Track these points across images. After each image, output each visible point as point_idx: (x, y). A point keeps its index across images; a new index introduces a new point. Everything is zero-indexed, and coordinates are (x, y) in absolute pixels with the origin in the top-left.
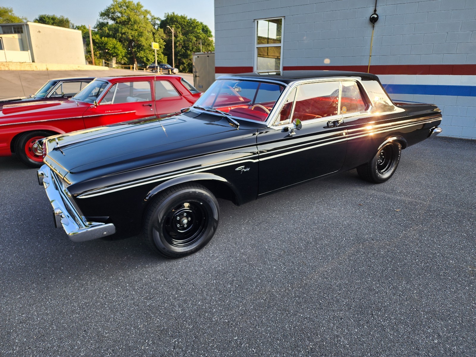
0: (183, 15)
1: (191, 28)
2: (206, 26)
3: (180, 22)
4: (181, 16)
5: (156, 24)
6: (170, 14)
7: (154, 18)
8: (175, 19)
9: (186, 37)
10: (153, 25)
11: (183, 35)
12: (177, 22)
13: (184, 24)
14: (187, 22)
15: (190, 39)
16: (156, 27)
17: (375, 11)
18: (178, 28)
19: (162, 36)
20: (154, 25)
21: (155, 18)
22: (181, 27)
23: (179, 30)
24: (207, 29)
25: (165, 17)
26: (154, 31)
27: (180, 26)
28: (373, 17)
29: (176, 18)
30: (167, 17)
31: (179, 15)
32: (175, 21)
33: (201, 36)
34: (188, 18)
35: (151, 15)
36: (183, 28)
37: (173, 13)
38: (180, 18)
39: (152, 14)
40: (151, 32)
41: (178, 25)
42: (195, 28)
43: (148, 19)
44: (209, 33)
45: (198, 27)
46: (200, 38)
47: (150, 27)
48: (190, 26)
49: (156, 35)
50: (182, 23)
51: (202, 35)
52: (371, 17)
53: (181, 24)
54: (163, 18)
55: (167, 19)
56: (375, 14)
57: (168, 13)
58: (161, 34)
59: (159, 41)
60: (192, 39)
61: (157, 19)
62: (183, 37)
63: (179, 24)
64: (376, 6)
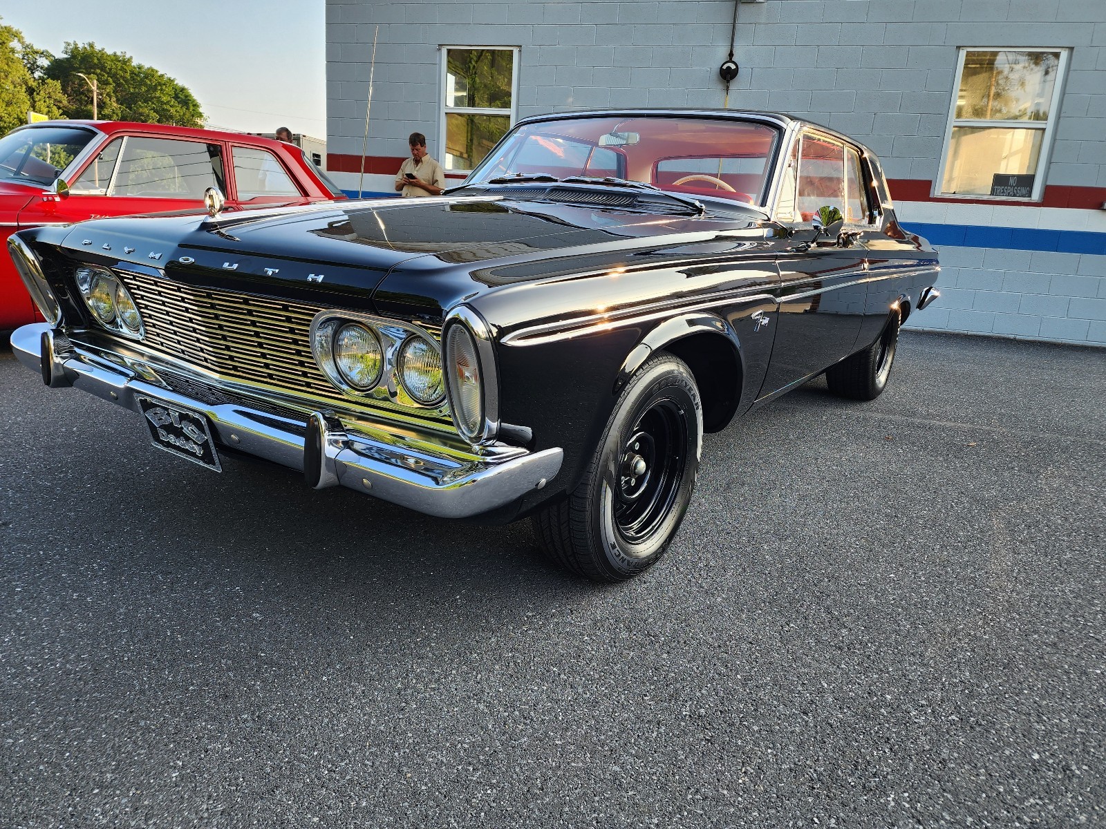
0: (119, 54)
1: (144, 89)
2: (183, 90)
3: (110, 69)
4: (115, 55)
5: (38, 66)
6: (80, 46)
7: (30, 52)
8: (96, 61)
9: (130, 109)
10: (29, 69)
11: (122, 104)
12: (103, 68)
13: (121, 76)
14: (132, 73)
15: (141, 114)
16: (37, 74)
17: (731, 55)
18: (107, 83)
19: (55, 100)
20: (32, 69)
21: (37, 53)
22: (114, 82)
23: (109, 89)
24: (186, 96)
25: (66, 53)
26: (32, 83)
27: (110, 80)
28: (729, 68)
29: (98, 59)
30: (72, 52)
31: (109, 51)
32: (95, 66)
33: (172, 110)
34: (134, 63)
35: (23, 43)
36: (118, 85)
37: (91, 46)
38: (112, 61)
39: (28, 41)
40: (24, 87)
41: (106, 75)
42: (155, 89)
43: (13, 51)
44: (191, 108)
45: (164, 87)
46: (171, 117)
47: (20, 72)
48: (142, 83)
49: (38, 94)
50: (116, 74)
51: (176, 110)
52: (724, 67)
53: (114, 76)
54: (60, 55)
55: (74, 56)
56: (730, 61)
57: (76, 44)
58: (52, 94)
59: (49, 112)
60: (148, 116)
61: (42, 53)
62: (120, 108)
63: (107, 73)
64: (732, 45)
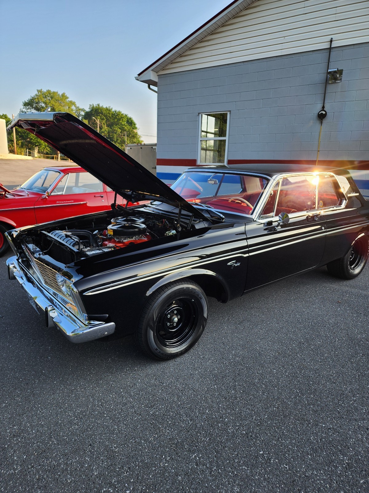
0: (108, 107)
1: (116, 120)
2: (130, 119)
3: (105, 114)
4: (106, 108)
5: (81, 115)
6: (95, 105)
7: (78, 110)
8: (100, 111)
9: (111, 128)
11: (108, 127)
12: (102, 113)
13: (108, 116)
14: (112, 114)
15: (115, 130)
16: (80, 118)
17: (323, 107)
18: (103, 119)
21: (80, 110)
22: (106, 118)
23: (104, 121)
24: (132, 121)
25: (90, 109)
27: (105, 118)
28: (322, 114)
30: (92, 108)
31: (105, 107)
32: (99, 113)
33: (126, 128)
34: (113, 110)
36: (107, 120)
37: (98, 105)
38: (105, 110)
39: (77, 106)
42: (120, 120)
43: (72, 110)
44: (133, 125)
45: (123, 119)
46: (125, 130)
48: (116, 118)
50: (107, 115)
51: (127, 127)
52: (320, 113)
53: (106, 116)
54: (88, 110)
55: (92, 110)
56: (323, 110)
57: (93, 105)
60: (117, 130)
61: (82, 110)
62: (108, 128)
63: (104, 115)
